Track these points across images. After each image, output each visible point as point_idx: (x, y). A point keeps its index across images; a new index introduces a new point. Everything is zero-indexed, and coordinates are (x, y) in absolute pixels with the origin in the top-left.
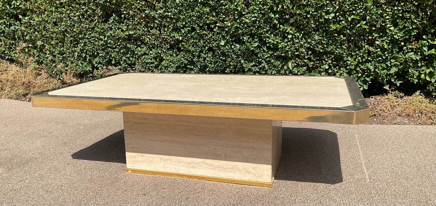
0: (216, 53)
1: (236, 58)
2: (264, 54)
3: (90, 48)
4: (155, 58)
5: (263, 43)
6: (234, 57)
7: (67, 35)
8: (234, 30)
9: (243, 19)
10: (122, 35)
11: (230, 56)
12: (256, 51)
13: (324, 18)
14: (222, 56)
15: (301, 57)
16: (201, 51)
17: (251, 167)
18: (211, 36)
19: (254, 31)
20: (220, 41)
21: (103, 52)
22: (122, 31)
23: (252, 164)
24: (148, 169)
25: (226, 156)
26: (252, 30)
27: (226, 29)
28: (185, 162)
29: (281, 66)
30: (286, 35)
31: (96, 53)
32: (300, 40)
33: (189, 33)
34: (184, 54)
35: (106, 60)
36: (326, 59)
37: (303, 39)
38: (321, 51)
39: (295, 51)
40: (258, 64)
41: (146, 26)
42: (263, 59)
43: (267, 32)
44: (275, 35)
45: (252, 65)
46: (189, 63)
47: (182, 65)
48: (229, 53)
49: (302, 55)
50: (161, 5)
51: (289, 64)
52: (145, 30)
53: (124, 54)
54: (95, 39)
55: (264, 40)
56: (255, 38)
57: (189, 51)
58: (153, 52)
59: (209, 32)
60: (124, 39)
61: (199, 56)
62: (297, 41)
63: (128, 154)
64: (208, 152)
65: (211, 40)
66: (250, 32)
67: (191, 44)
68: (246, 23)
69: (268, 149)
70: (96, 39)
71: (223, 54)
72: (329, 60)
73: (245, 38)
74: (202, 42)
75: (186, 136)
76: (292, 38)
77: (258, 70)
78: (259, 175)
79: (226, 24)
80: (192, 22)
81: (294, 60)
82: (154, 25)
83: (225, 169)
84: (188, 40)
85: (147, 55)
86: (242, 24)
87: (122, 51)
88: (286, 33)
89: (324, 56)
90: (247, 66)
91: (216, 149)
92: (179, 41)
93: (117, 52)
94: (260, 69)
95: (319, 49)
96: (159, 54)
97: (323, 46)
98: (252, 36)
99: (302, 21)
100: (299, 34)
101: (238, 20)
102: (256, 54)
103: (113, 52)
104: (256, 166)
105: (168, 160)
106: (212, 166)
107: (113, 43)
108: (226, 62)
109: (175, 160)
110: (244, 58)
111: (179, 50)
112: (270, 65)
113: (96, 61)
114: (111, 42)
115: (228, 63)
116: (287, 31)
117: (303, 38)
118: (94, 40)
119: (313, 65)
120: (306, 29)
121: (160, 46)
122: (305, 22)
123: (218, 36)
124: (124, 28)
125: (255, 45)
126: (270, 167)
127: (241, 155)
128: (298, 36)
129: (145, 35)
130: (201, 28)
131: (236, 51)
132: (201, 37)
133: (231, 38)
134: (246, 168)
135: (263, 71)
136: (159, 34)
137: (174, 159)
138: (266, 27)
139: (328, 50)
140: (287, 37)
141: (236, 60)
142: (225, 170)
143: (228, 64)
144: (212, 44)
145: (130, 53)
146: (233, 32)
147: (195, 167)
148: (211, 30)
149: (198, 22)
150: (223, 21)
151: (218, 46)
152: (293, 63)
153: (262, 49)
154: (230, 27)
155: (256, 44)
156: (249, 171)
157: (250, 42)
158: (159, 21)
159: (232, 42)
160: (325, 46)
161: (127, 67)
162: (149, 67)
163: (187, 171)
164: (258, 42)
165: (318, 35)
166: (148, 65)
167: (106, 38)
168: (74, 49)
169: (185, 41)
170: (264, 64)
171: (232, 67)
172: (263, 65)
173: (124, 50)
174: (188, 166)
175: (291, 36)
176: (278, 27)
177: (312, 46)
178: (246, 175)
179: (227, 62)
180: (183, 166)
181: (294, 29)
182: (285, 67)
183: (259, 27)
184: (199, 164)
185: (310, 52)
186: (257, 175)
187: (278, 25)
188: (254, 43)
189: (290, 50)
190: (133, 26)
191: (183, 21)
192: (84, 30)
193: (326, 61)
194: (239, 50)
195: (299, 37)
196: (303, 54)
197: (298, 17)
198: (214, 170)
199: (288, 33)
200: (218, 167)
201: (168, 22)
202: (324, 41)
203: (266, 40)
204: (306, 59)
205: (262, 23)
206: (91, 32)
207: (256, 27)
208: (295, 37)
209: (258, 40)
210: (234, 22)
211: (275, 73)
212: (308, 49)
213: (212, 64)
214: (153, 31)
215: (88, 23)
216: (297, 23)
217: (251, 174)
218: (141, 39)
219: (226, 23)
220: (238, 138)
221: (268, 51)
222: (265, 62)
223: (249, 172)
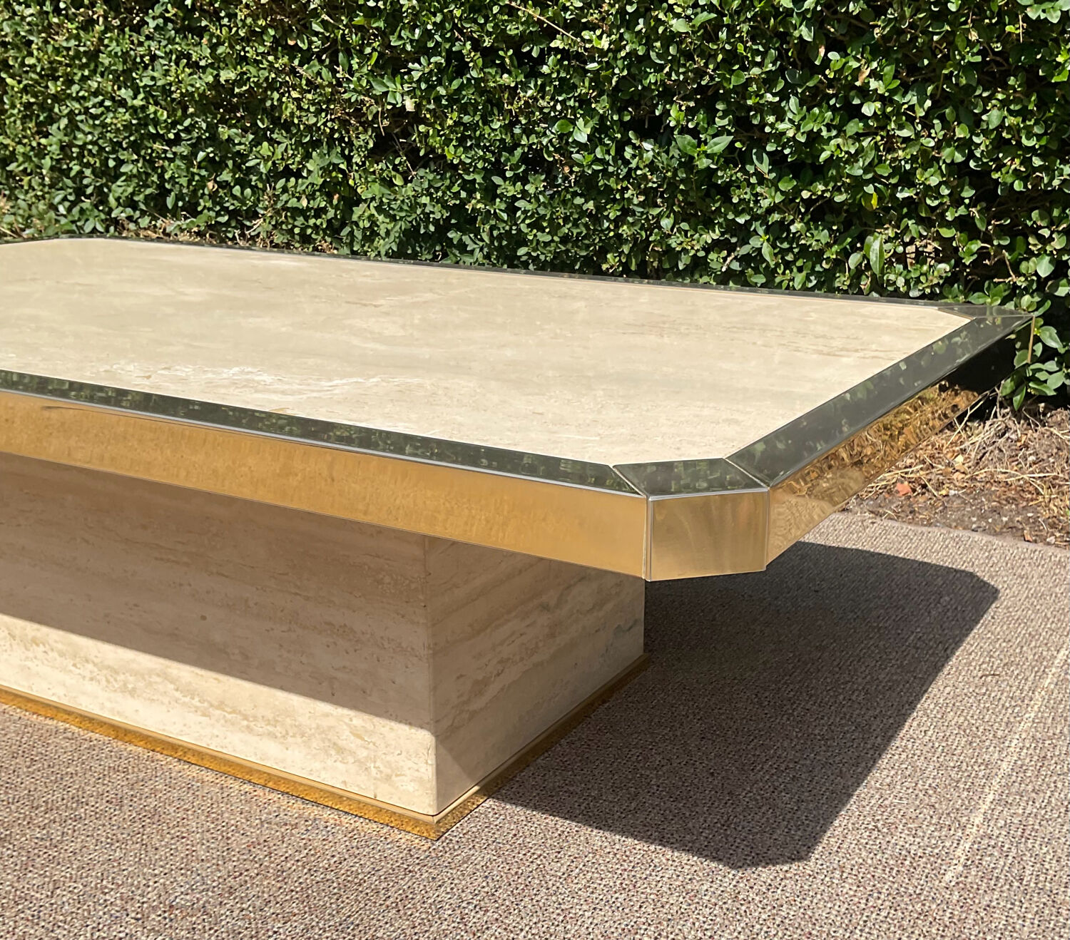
0: (560, 181)
1: (641, 204)
2: (759, 189)
3: (90, 137)
4: (327, 192)
6: (635, 201)
7: (9, 81)
8: (625, 73)
9: (661, 16)
11: (618, 196)
12: (720, 173)
13: (1026, 19)
14: (581, 195)
15: (923, 215)
16: (498, 169)
17: (346, 724)
18: (535, 99)
19: (712, 78)
20: (573, 122)
21: (135, 157)
22: (195, 66)
23: (352, 713)
25: (247, 657)
26: (700, 73)
27: (592, 66)
28: (95, 660)
29: (837, 253)
30: (856, 101)
31: (114, 159)
32: (919, 127)
33: (440, 83)
34: (431, 177)
35: (148, 191)
36: (1041, 227)
37: (933, 126)
38: (1018, 186)
39: (893, 181)
40: (734, 240)
41: (281, 47)
42: (755, 218)
43: (768, 81)
44: (808, 102)
45: (709, 241)
46: (453, 221)
47: (426, 227)
48: (612, 182)
49: (928, 202)
51: (870, 246)
52: (276, 66)
53: (211, 167)
54: (103, 101)
55: (755, 122)
56: (720, 114)
59: (521, 78)
61: (489, 192)
62: (905, 133)
64: (177, 629)
65: (534, 114)
66: (694, 81)
67: (452, 132)
68: (671, 38)
69: (413, 649)
70: (108, 103)
72: (1059, 232)
73: (675, 113)
74: (496, 125)
75: (87, 542)
76: (883, 119)
77: (736, 266)
78: (381, 772)
79: (590, 41)
80: (451, 30)
81: (894, 227)
82: (311, 43)
83: (248, 720)
84: (439, 115)
85: (298, 175)
86: (658, 44)
87: (201, 155)
88: (852, 93)
89: (1035, 214)
90: (684, 245)
91: (204, 618)
93: (183, 158)
94: (745, 260)
95: (1008, 174)
96: (340, 176)
97: (1026, 162)
98: (706, 100)
99: (925, 32)
100: (914, 100)
101: (641, 21)
102: (725, 191)
103: (171, 160)
104: (369, 726)
105: (37, 645)
106: (197, 699)
107: (165, 121)
108: (601, 225)
109: (60, 646)
110: (676, 209)
111: (415, 160)
112: (785, 245)
113: (117, 195)
114: (159, 114)
115: (608, 228)
116: (858, 84)
117: (936, 121)
118: (101, 104)
119: (982, 254)
120: (945, 72)
121: (341, 139)
122: (936, 38)
123: (560, 99)
124: (201, 53)
125: (716, 144)
126: (427, 739)
127: (304, 659)
128: (912, 108)
129: (280, 87)
130: (489, 56)
131: (639, 172)
133: (620, 111)
134: (330, 728)
135: (757, 271)
136: (330, 84)
137: (56, 642)
138: (763, 60)
139: (1050, 183)
140: (856, 113)
141: (642, 213)
142: (245, 723)
143: (612, 234)
144: (537, 134)
145: (230, 163)
146: (621, 79)
147: (133, 693)
148: (531, 67)
149: (475, 28)
150: (576, 27)
151: (565, 147)
152: (889, 240)
153: (750, 169)
154: (606, 56)
155: (722, 143)
156: (340, 743)
157: (695, 133)
158: (324, 23)
159: (625, 127)
160: (1037, 162)
161: (227, 224)
162: (303, 230)
163: (108, 704)
164: (729, 133)
165: (1004, 103)
166: (300, 221)
167: (141, 96)
168: (39, 144)
169: (428, 116)
170: (760, 242)
171: (626, 249)
172: (755, 242)
173: (210, 150)
174: (108, 681)
175: (878, 104)
176: (817, 63)
177: (977, 160)
178: (330, 762)
179: (606, 224)
180: (92, 679)
181: (889, 70)
182: (854, 260)
183: (732, 57)
184: (146, 677)
185: (968, 193)
186: (374, 771)
187: (822, 51)
188: (714, 136)
189: (870, 176)
190: (231, 47)
191: (415, 26)
192: (60, 63)
193: (1045, 241)
194: (652, 167)
195: (914, 112)
196: (936, 198)
197: (908, 12)
198: (204, 715)
199: (865, 94)
200: (221, 705)
201: (360, 28)
202: (1028, 138)
203: (763, 124)
204: (948, 225)
205: (741, 39)
206: (86, 73)
207: (720, 57)
208: (897, 113)
209: (729, 120)
210: (622, 31)
211: (810, 285)
212: (958, 172)
213: (542, 230)
215: (75, 32)
216: (902, 39)
217: (351, 760)
218: (268, 103)
219: (587, 37)
220: (287, 574)
221: (779, 179)
222: (766, 232)
223: (340, 750)
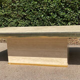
0: (40, 20)
2: (59, 20)
4: (16, 23)
5: (58, 15)
8: (47, 11)
9: (50, 6)
10: (3, 14)
12: (56, 18)
16: (34, 20)
18: (38, 13)
20: (42, 15)
33: (29, 12)
34: (27, 21)
37: (74, 13)
39: (71, 18)
40: (56, 24)
41: (12, 10)
42: (58, 22)
43: (60, 11)
44: (63, 12)
45: (54, 24)
48: (45, 20)
49: (74, 19)
50: (18, 1)
51: (69, 23)
53: (3, 22)
57: (29, 20)
58: (15, 21)
60: (3, 16)
61: (33, 22)
62: (72, 14)
63: (9, 57)
66: (53, 11)
67: (30, 17)
69: (66, 52)
71: (43, 20)
73: (51, 14)
74: (34, 16)
76: (70, 13)
80: (30, 8)
81: (71, 22)
82: (15, 10)
84: (29, 15)
85: (13, 22)
86: (50, 8)
92: (25, 16)
96: (17, 21)
98: (54, 13)
99: (74, 6)
102: (56, 20)
110: (51, 22)
111: (25, 19)
120: (75, 9)
124: (3, 11)
129: (12, 14)
130: (34, 10)
132: (34, 14)
136: (17, 13)
140: (68, 13)
141: (48, 22)
144: (38, 16)
148: (38, 11)
149: (33, 8)
150: (42, 7)
151: (41, 17)
153: (58, 18)
154: (45, 9)
157: (53, 15)
159: (46, 15)
164: (56, 15)
170: (59, 24)
173: (3, 20)
178: (57, 63)
180: (31, 61)
181: (70, 9)
184: (38, 59)
187: (64, 8)
189: (69, 18)
191: (27, 8)
194: (49, 18)
195: (72, 12)
197: (72, 4)
199: (68, 11)
201: (21, 8)
204: (75, 21)
205: (58, 7)
207: (56, 9)
210: (47, 7)
212: (76, 17)
214: (15, 12)
216: (71, 7)
217: (59, 62)
218: (10, 15)
221: (61, 18)
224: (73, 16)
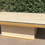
0: (22, 6)
4: (8, 7)
5: (33, 4)
17: (30, 36)
24: (7, 36)
34: (15, 6)
42: (33, 7)
43: (34, 1)
45: (31, 9)
46: (16, 8)
48: (26, 6)
53: (1, 6)
58: (8, 5)
59: (21, 1)
63: (2, 32)
66: (30, 1)
69: (33, 32)
71: (24, 6)
73: (29, 3)
74: (19, 3)
84: (16, 3)
85: (6, 6)
88: (39, 1)
105: (11, 34)
106: (21, 35)
110: (29, 7)
126: (34, 36)
142: (24, 36)
151: (23, 4)
152: (41, 8)
170: (34, 9)
178: (28, 38)
179: (25, 8)
180: (14, 35)
182: (39, 9)
188: (31, 4)
189: (40, 5)
194: (28, 5)
204: (44, 7)
208: (41, 2)
218: (5, 2)
221: (35, 6)
224: (43, 4)
